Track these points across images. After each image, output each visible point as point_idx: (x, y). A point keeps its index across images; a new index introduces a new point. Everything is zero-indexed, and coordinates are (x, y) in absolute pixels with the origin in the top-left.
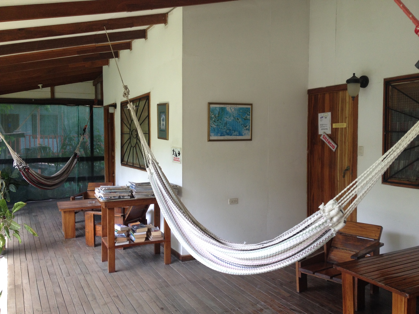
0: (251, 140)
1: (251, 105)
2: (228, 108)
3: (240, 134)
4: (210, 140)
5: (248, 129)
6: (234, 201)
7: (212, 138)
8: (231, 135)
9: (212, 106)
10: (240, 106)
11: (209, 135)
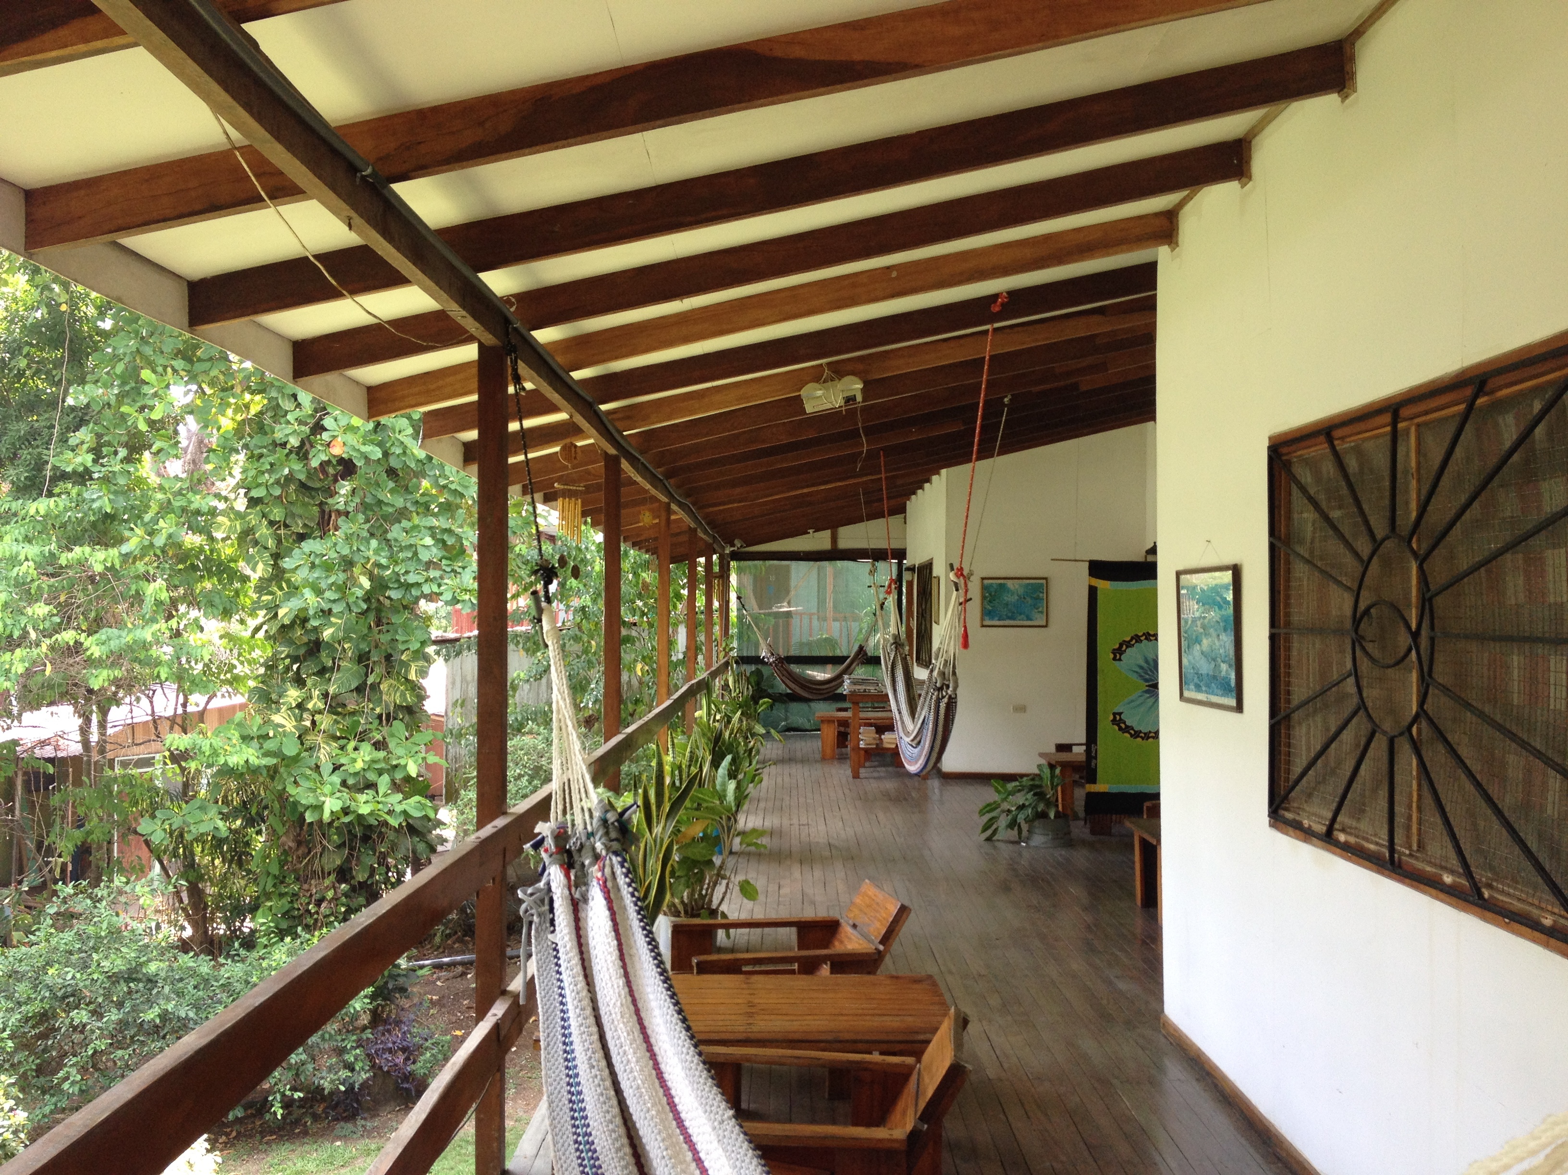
0: (1046, 626)
1: (1046, 579)
2: (1009, 583)
3: (1029, 618)
4: (983, 626)
5: (1042, 612)
6: (1021, 709)
7: (986, 623)
8: (1014, 619)
9: (986, 582)
10: (1028, 581)
11: (982, 620)
